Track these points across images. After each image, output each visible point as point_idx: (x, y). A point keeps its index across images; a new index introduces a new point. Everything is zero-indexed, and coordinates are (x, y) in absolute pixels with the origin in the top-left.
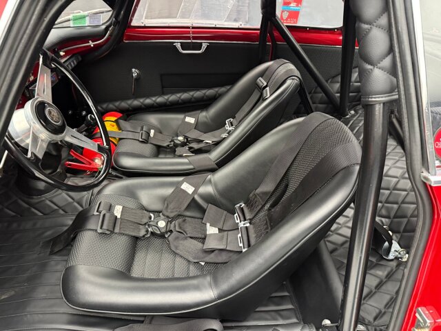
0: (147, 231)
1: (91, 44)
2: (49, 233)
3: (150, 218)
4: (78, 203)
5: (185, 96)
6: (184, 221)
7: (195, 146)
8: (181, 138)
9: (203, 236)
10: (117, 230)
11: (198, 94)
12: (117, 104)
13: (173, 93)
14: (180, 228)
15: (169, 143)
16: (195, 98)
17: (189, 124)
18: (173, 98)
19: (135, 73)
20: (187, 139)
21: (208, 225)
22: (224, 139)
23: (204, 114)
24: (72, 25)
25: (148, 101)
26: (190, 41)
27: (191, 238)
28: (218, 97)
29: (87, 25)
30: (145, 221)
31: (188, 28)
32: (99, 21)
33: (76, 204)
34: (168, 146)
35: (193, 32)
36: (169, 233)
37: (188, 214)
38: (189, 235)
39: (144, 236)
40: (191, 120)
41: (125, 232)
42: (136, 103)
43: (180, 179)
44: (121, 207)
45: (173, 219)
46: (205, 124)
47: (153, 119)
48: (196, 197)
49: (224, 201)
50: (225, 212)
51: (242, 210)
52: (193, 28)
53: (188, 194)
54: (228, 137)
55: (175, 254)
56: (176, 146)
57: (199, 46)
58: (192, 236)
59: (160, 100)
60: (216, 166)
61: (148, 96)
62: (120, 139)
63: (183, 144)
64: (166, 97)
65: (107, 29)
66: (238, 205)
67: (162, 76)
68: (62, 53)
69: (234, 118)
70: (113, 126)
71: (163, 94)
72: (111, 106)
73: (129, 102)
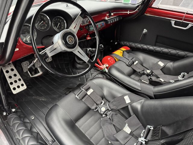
0: (96, 108)
1: (128, 12)
2: (71, 85)
3: (102, 103)
4: (86, 79)
5: (165, 50)
6: (116, 114)
7: (154, 78)
8: (148, 71)
9: (120, 129)
10: (83, 100)
11: (173, 51)
12: (131, 43)
13: (160, 46)
14: (112, 116)
15: (141, 71)
16: (171, 53)
17: (159, 65)
18: (158, 49)
19: (145, 31)
20: (152, 73)
21: (127, 125)
22: (170, 83)
23: (171, 63)
24: (123, 2)
25: (145, 47)
26: (182, 21)
27: (114, 125)
28: (186, 57)
29: (130, 3)
30: (98, 103)
31: (184, 13)
32: (136, 2)
33: (85, 79)
34: (140, 72)
35: (186, 16)
36: (105, 116)
37: (122, 112)
38: (113, 123)
39: (93, 109)
40: (161, 64)
41: (86, 103)
42: (139, 46)
43: (128, 92)
44: (93, 91)
45: (112, 110)
46: (169, 69)
47: (141, 56)
48: (129, 106)
49: (142, 118)
50: (141, 124)
51: (149, 130)
52: (187, 14)
53: (126, 102)
54: (174, 83)
55: (101, 127)
56: (144, 74)
57: (186, 25)
58: (115, 124)
59: (151, 48)
60: (153, 96)
61: (146, 44)
62: (120, 60)
63: (148, 75)
64: (155, 48)
65: (138, 6)
66: (149, 126)
67: (158, 36)
68: (112, 14)
69: (188, 73)
70: (121, 53)
71: (155, 45)
72: (128, 44)
73: (136, 44)
